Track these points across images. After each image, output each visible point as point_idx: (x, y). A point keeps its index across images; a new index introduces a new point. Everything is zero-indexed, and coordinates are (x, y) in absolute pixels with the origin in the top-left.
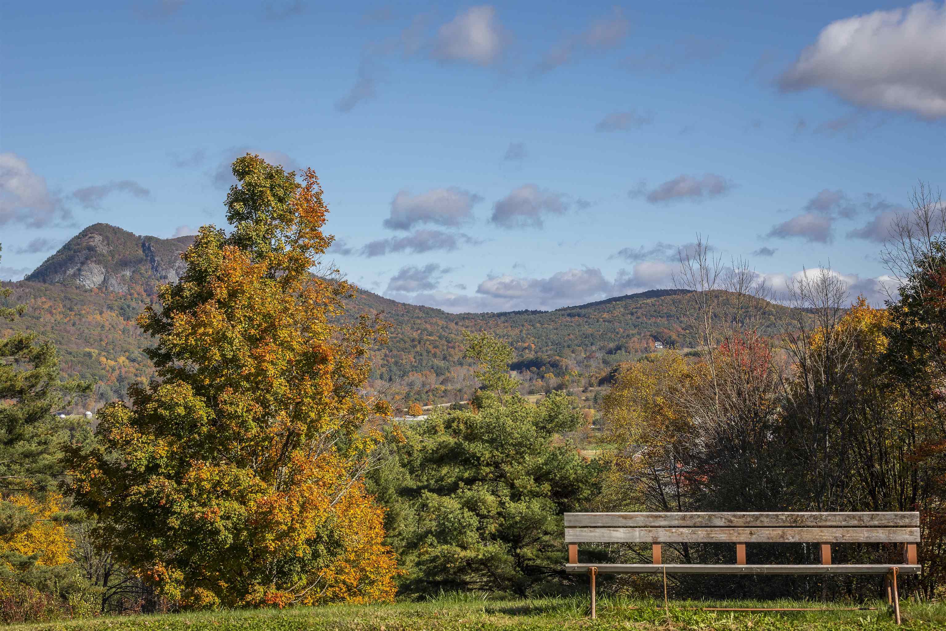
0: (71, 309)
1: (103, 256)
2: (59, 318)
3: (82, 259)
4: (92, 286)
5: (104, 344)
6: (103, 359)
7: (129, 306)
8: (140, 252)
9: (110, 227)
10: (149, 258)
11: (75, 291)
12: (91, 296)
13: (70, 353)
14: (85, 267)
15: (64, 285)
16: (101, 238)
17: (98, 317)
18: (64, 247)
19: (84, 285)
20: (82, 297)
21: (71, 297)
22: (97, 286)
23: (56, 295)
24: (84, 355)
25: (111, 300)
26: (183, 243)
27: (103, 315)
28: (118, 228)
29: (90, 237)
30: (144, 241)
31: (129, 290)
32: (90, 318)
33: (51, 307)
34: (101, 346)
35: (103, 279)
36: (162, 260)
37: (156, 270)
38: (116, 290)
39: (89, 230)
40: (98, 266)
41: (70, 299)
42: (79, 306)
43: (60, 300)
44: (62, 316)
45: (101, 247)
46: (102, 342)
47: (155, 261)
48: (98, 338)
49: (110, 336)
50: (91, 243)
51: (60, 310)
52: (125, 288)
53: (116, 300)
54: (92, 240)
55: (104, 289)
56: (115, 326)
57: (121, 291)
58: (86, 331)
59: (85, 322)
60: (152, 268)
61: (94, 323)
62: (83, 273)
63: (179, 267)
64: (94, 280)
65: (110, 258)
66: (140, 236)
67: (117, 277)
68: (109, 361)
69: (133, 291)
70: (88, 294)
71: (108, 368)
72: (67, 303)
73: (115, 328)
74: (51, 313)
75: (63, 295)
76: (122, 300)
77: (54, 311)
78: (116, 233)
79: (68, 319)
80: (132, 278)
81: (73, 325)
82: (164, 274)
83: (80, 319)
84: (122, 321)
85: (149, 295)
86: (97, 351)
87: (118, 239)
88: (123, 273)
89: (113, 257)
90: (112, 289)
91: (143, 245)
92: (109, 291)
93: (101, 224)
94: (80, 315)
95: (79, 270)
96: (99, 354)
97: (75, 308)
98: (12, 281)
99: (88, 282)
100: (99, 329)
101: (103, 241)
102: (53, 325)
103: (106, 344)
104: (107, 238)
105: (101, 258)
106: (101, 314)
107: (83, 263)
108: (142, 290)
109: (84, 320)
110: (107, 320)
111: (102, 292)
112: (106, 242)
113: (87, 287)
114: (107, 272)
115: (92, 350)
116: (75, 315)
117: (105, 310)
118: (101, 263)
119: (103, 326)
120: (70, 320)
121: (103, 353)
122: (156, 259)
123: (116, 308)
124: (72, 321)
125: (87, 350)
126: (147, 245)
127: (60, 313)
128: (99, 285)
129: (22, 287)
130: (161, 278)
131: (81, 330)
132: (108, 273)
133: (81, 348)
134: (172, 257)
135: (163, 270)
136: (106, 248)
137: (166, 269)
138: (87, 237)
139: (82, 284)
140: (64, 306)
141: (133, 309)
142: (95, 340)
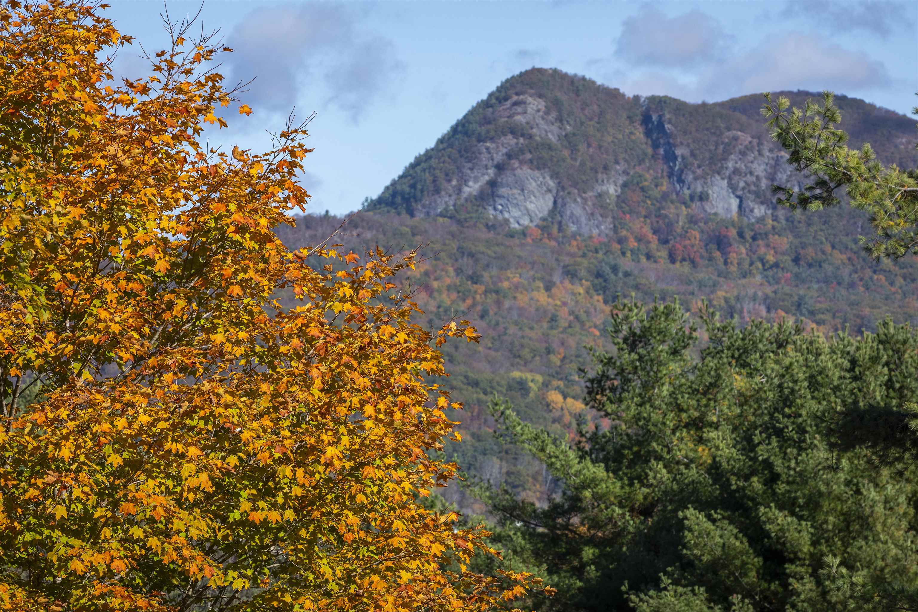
0: (475, 279)
1: (550, 147)
2: (448, 302)
3: (498, 158)
4: (526, 221)
5: (556, 359)
6: (555, 397)
7: (615, 269)
8: (639, 134)
9: (564, 76)
10: (661, 151)
11: (484, 234)
12: (522, 245)
13: (476, 384)
14: (508, 178)
15: (459, 222)
16: (541, 104)
17: (542, 297)
18: (455, 130)
19: (507, 221)
20: (499, 250)
21: (474, 249)
22: (537, 221)
23: (437, 247)
24: (510, 388)
25: (573, 255)
26: (744, 111)
27: (554, 290)
28: (584, 79)
29: (515, 104)
30: (648, 109)
31: (615, 229)
32: (523, 299)
33: (426, 274)
34: (549, 363)
35: (550, 204)
36: (693, 154)
37: (681, 181)
38: (585, 230)
39: (513, 86)
40: (537, 173)
41: (472, 255)
42: (494, 272)
43: (450, 256)
44: (454, 296)
45: (543, 125)
46: (552, 357)
47: (675, 158)
48: (542, 347)
49: (572, 342)
50: (518, 118)
51: (448, 281)
52: (606, 227)
53: (584, 256)
54: (519, 109)
55: (555, 229)
56: (583, 316)
57: (595, 232)
58: (513, 329)
59: (510, 308)
60: (670, 175)
61: (533, 310)
62: (503, 191)
63: (736, 171)
64: (531, 206)
65: (566, 153)
66: (637, 98)
67: (585, 200)
68: (569, 400)
69: (624, 233)
70: (516, 241)
71: (567, 418)
72: (465, 261)
73: (582, 324)
74: (427, 288)
75: (454, 245)
76: (600, 255)
77: (435, 284)
78: (577, 92)
79: (469, 302)
80: (621, 200)
81: (482, 317)
82: (699, 189)
83: (498, 303)
84: (601, 305)
85: (666, 242)
86: (539, 378)
87: (585, 105)
88: (599, 189)
89: (574, 149)
90: (573, 228)
91: (646, 119)
92: (569, 233)
93: (540, 71)
94: (497, 292)
95: (493, 184)
96: (546, 385)
97: (486, 275)
98: (332, 213)
99: (516, 213)
100: (545, 325)
101: (547, 112)
102: (431, 316)
103: (563, 360)
104: (556, 104)
105: (544, 154)
106: (548, 289)
107: (500, 168)
108: (647, 230)
109: (507, 304)
110: (564, 304)
111: (550, 236)
112: (553, 115)
113: (514, 225)
114: (561, 187)
115: (529, 376)
116: (486, 292)
117: (556, 278)
118: (545, 165)
119: (553, 319)
120: (474, 305)
121: (555, 383)
122: (679, 152)
123: (583, 273)
124: (479, 308)
125: (516, 374)
126: (655, 118)
127: (449, 288)
128: (544, 219)
129: (356, 227)
130: (692, 198)
131: (501, 327)
132: (563, 189)
133: (502, 371)
134: (717, 146)
135: (696, 179)
136: (555, 128)
137: (704, 177)
138: (508, 103)
139: (500, 217)
140: (459, 271)
141: (627, 274)
142: (535, 352)
